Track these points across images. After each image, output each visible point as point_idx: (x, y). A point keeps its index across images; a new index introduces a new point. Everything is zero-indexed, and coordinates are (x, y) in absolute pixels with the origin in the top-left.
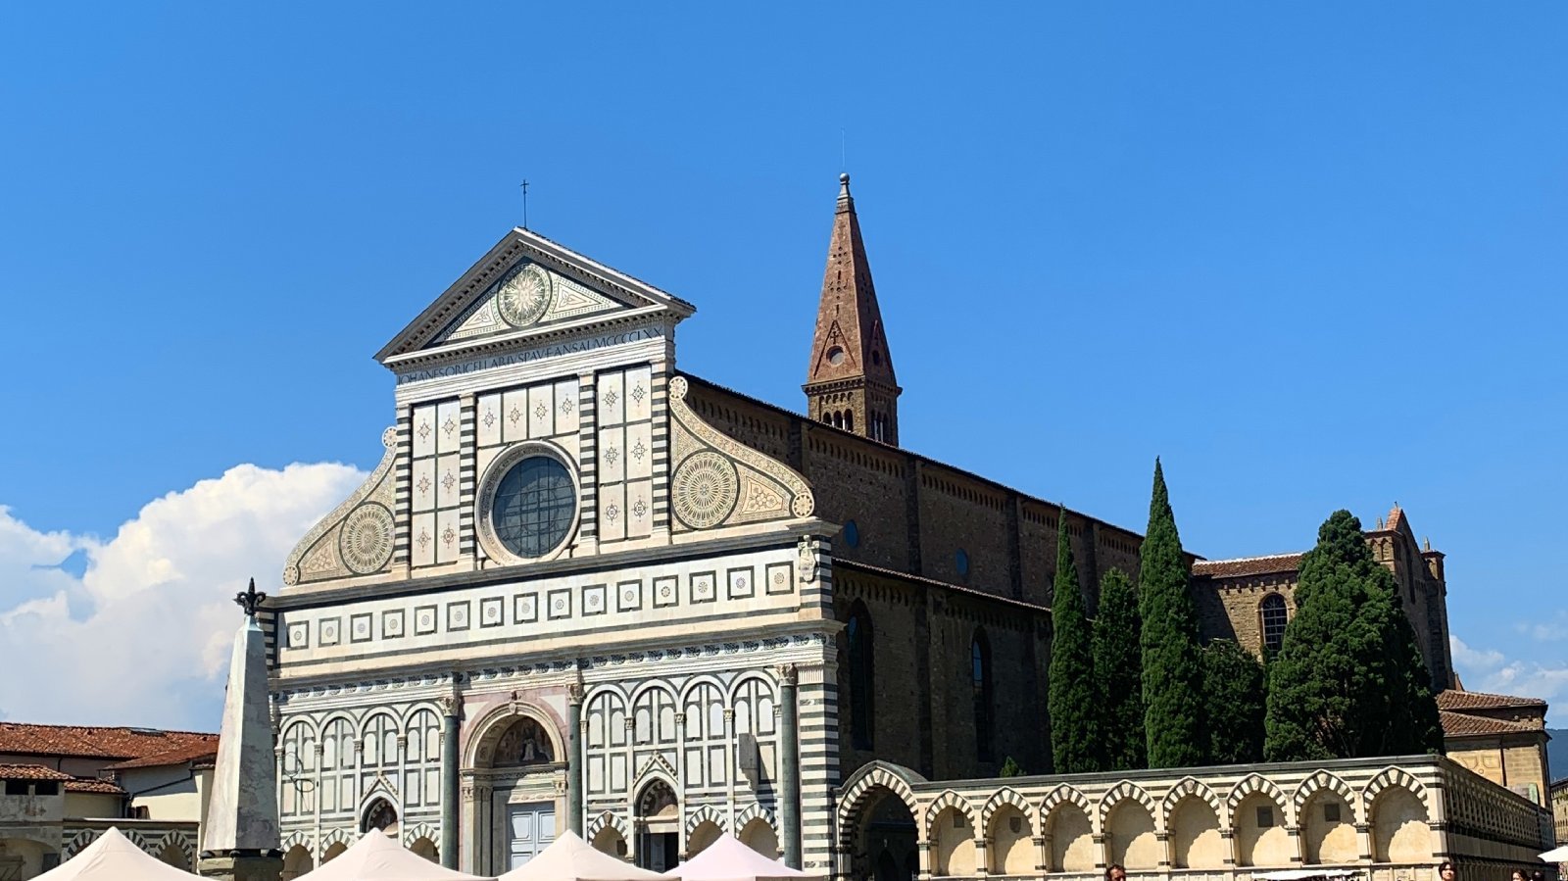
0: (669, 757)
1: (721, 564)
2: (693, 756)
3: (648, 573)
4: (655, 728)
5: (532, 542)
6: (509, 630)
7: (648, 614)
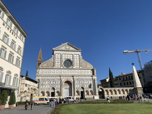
0: (83, 85)
1: (86, 70)
2: (85, 85)
3: (80, 70)
4: (82, 83)
5: (67, 66)
6: (66, 73)
7: (80, 73)
